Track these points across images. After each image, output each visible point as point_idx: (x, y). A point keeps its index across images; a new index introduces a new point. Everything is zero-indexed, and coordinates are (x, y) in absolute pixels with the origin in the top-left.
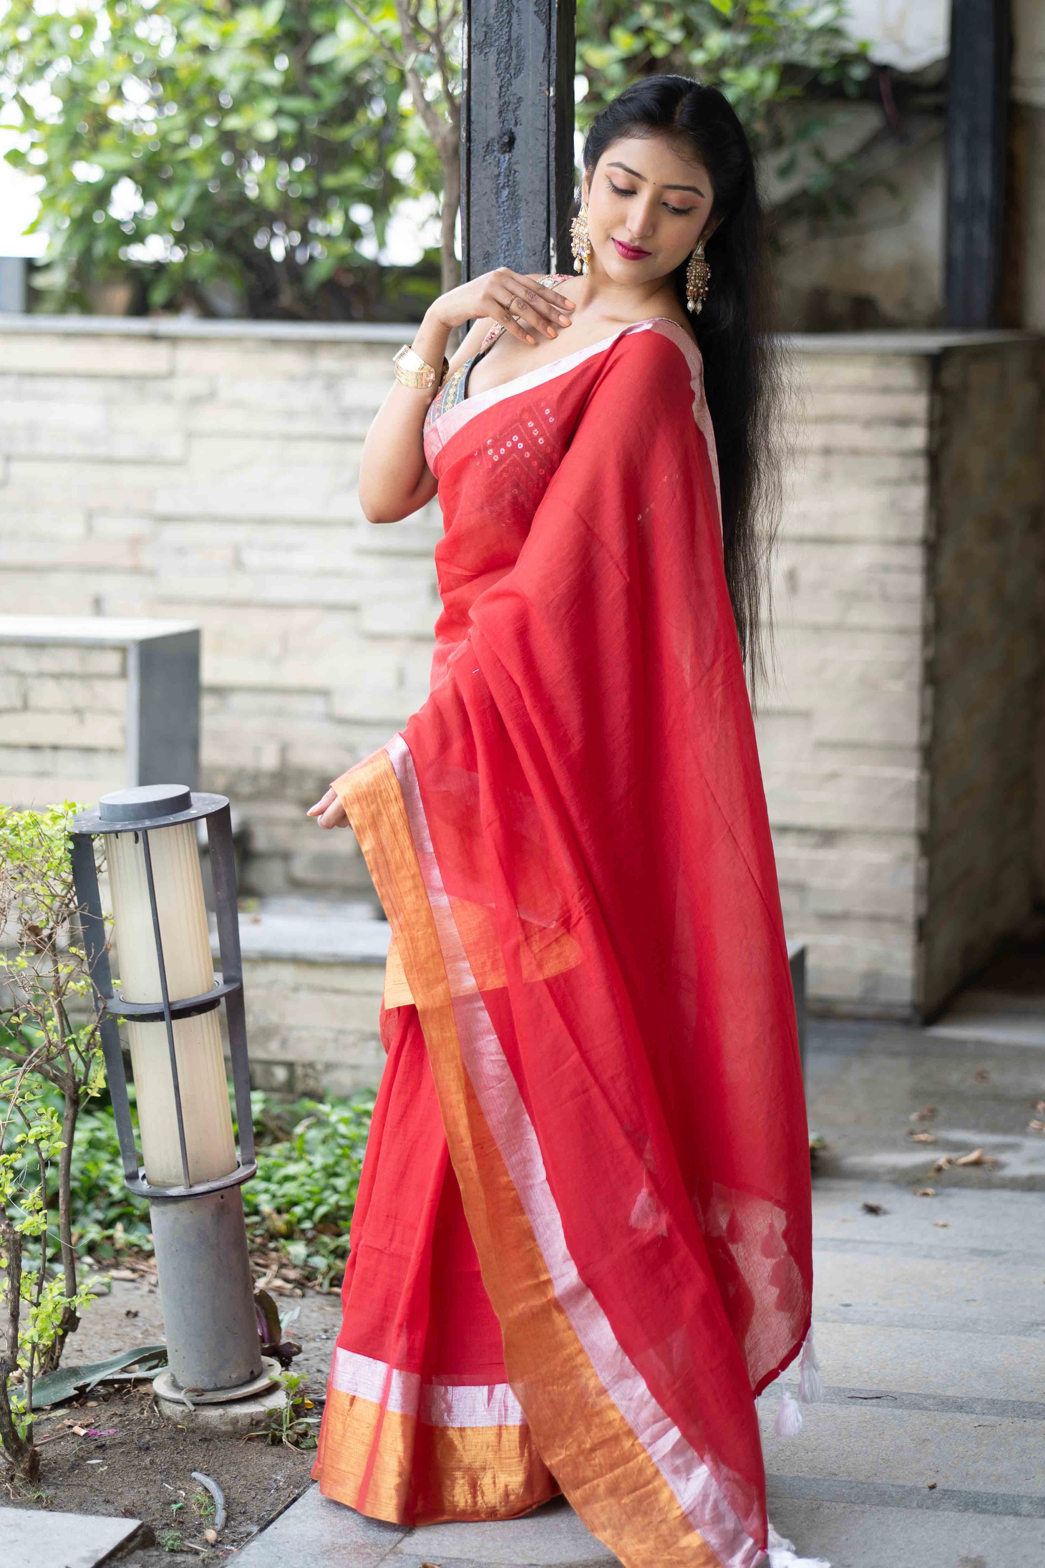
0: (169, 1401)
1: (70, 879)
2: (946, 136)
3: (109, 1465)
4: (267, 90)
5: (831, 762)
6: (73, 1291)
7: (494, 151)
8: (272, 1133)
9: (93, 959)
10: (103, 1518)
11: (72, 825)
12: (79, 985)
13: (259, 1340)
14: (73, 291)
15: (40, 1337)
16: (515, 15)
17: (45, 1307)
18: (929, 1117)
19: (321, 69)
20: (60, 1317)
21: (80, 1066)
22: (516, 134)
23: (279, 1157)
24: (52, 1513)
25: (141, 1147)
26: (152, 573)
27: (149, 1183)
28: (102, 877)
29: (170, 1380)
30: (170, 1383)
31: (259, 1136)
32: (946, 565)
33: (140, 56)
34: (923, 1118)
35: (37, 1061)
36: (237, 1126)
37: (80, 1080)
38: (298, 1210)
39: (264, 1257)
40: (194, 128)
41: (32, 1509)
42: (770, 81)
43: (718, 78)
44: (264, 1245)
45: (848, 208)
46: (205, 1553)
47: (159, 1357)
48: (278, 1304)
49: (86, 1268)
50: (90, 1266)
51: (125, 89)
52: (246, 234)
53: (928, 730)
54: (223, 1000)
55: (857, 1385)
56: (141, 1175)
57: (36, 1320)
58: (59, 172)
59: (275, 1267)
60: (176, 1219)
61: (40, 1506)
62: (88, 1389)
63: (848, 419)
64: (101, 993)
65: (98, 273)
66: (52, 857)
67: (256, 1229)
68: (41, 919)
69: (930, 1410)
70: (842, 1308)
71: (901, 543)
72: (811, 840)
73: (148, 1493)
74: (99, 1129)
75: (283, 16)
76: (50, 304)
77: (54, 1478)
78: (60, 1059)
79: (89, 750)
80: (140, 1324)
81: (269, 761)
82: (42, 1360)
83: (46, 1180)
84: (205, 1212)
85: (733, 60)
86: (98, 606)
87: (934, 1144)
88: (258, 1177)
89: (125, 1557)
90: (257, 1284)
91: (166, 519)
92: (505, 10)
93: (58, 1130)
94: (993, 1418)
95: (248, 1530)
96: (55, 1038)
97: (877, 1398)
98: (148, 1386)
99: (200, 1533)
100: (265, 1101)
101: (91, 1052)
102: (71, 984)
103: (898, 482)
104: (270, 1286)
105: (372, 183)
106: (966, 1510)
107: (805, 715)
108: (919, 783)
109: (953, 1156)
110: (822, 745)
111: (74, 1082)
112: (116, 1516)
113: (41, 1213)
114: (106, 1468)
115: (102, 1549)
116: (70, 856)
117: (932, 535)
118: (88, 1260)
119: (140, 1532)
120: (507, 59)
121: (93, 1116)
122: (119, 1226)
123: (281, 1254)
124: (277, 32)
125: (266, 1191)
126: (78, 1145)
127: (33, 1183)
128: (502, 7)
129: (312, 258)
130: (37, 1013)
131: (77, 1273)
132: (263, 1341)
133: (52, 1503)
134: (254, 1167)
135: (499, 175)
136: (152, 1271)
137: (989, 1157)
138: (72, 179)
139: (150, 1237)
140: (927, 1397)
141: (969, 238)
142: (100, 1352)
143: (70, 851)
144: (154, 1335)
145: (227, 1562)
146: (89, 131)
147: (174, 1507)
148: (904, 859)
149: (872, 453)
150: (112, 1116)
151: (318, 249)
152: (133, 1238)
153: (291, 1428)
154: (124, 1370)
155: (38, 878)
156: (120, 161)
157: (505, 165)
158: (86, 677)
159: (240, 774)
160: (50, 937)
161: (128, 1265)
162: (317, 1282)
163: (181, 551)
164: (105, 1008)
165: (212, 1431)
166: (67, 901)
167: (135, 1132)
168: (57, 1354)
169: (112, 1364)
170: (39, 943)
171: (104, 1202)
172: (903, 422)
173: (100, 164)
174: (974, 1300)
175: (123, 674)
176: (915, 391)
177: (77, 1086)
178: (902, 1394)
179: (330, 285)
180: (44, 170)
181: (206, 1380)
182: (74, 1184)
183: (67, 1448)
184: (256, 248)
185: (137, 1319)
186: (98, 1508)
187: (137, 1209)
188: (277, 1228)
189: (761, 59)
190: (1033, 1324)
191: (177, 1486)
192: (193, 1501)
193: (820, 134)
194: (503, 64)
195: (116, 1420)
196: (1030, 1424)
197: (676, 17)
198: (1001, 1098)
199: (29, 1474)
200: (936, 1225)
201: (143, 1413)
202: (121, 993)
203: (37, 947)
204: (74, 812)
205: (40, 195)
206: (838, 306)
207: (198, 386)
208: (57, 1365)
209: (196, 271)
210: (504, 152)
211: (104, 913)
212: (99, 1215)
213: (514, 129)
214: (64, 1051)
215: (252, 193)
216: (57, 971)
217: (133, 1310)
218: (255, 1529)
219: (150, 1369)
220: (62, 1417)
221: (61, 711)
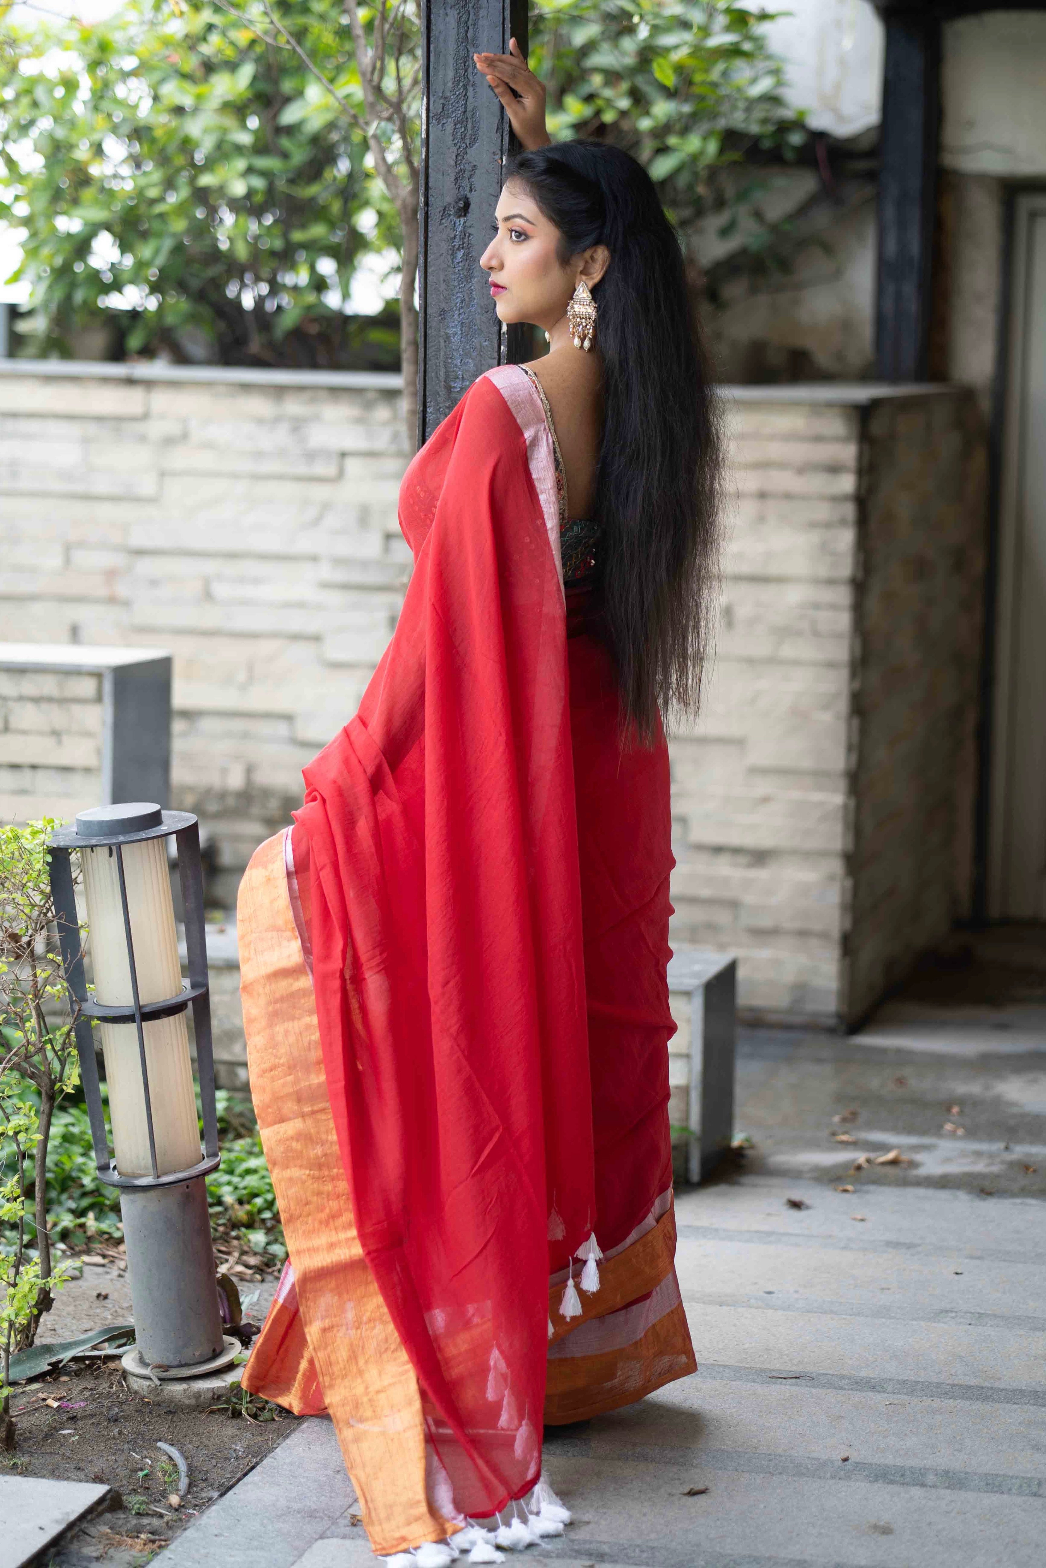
0: (137, 1376)
1: (48, 889)
2: (878, 199)
3: (80, 1435)
4: (239, 149)
5: (763, 787)
6: (47, 1272)
7: (450, 215)
8: (235, 1129)
9: (69, 964)
10: (74, 1483)
11: (50, 839)
12: (56, 988)
13: (221, 1320)
14: (54, 336)
15: (17, 1315)
16: (470, 89)
17: (22, 1288)
18: (851, 1119)
19: (291, 130)
20: (36, 1297)
21: (56, 1065)
22: (471, 200)
23: (240, 1151)
24: (26, 1479)
25: (112, 1142)
26: (126, 604)
27: (119, 1174)
28: (78, 888)
29: (137, 1357)
30: (138, 1360)
31: (223, 1132)
32: (873, 604)
33: (118, 116)
34: (844, 1120)
35: (15, 1059)
36: (202, 1123)
37: (56, 1078)
38: (259, 1201)
39: (226, 1244)
40: (169, 184)
41: (8, 1474)
42: (712, 147)
43: (663, 143)
44: (227, 1234)
45: (785, 265)
46: (169, 1516)
47: (127, 1336)
48: (239, 1288)
49: (59, 1253)
50: (64, 1252)
51: (105, 147)
52: (218, 285)
53: (854, 758)
54: (190, 1004)
55: (778, 1366)
56: (112, 1166)
57: (13, 1300)
58: (41, 224)
59: (236, 1254)
60: (144, 1207)
61: (15, 1472)
62: (61, 1365)
63: (782, 466)
64: (76, 997)
65: (78, 319)
66: (32, 869)
67: (219, 1219)
68: (20, 927)
69: (845, 1389)
70: (766, 1295)
71: (831, 582)
72: (743, 860)
73: (116, 1461)
74: (73, 1125)
75: (255, 78)
76: (32, 350)
77: (29, 1447)
78: (36, 1059)
79: (66, 769)
80: (110, 1306)
81: (235, 781)
82: (19, 1337)
83: (23, 1171)
84: (172, 1201)
85: (678, 127)
86: (75, 634)
87: (855, 1145)
88: (221, 1170)
89: (94, 1519)
90: (219, 1270)
91: (140, 553)
92: (461, 84)
93: (36, 1122)
94: (903, 1397)
95: (209, 1496)
96: (33, 1038)
97: (796, 1378)
98: (117, 1362)
99: (164, 1498)
100: (229, 1100)
101: (67, 1052)
102: (48, 988)
103: (828, 525)
104: (232, 1271)
105: (338, 237)
106: (876, 1481)
107: (739, 743)
108: (845, 807)
109: (872, 1155)
110: (756, 771)
111: (50, 1079)
112: (87, 1482)
113: (18, 1200)
114: (77, 1437)
115: (73, 1511)
116: (48, 868)
117: (860, 575)
118: (62, 1246)
119: (109, 1496)
120: (463, 129)
121: (67, 1112)
122: (91, 1215)
123: (242, 1242)
124: (249, 95)
125: (229, 1183)
126: (53, 1139)
127: (10, 1174)
128: (459, 81)
129: (279, 308)
130: (16, 1014)
131: (51, 1258)
132: (225, 1322)
133: (27, 1469)
134: (218, 1159)
135: (455, 237)
136: (123, 1257)
137: (905, 1157)
138: (54, 229)
139: (120, 1225)
140: (842, 1377)
141: (899, 296)
142: (72, 1332)
143: (48, 864)
144: (123, 1316)
145: (189, 1524)
146: (70, 186)
147: (141, 1474)
148: (831, 878)
149: (804, 497)
150: (84, 1112)
151: (285, 300)
152: (104, 1226)
153: (250, 1402)
154: (94, 1348)
155: (18, 889)
156: (98, 215)
157: (460, 228)
158: (63, 701)
159: (208, 792)
160: (29, 944)
161: (98, 1251)
162: (275, 1268)
163: (154, 583)
164: (79, 1010)
165: (176, 1405)
166: (45, 911)
167: (107, 1127)
168: (32, 1332)
169: (83, 1342)
170: (19, 949)
171: (77, 1193)
172: (834, 469)
173: (81, 217)
174: (889, 1289)
175: (99, 699)
176: (845, 440)
177: (53, 1083)
178: (819, 1374)
179: (297, 334)
180: (27, 222)
181: (171, 1357)
182: (49, 1175)
183: (42, 1419)
184: (227, 298)
185: (107, 1301)
186: (70, 1475)
187: (108, 1199)
188: (239, 1218)
189: (705, 126)
190: (942, 1311)
191: (143, 1455)
192: (158, 1468)
193: (758, 196)
194: (459, 133)
195: (87, 1394)
196: (937, 1403)
197: (625, 86)
198: (919, 1103)
199: (5, 1443)
200: (855, 1219)
201: (112, 1388)
202: (95, 997)
203: (16, 953)
204: (53, 827)
205: (23, 245)
206: (775, 359)
207: (171, 428)
208: (32, 1342)
209: (170, 319)
210: (460, 216)
211: (80, 922)
212: (72, 1205)
213: (469, 195)
214: (41, 1050)
215: (224, 245)
216: (35, 975)
217: (103, 1293)
218: (216, 1495)
219: (120, 1346)
220: (37, 1391)
221: (41, 733)
